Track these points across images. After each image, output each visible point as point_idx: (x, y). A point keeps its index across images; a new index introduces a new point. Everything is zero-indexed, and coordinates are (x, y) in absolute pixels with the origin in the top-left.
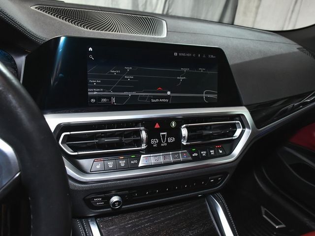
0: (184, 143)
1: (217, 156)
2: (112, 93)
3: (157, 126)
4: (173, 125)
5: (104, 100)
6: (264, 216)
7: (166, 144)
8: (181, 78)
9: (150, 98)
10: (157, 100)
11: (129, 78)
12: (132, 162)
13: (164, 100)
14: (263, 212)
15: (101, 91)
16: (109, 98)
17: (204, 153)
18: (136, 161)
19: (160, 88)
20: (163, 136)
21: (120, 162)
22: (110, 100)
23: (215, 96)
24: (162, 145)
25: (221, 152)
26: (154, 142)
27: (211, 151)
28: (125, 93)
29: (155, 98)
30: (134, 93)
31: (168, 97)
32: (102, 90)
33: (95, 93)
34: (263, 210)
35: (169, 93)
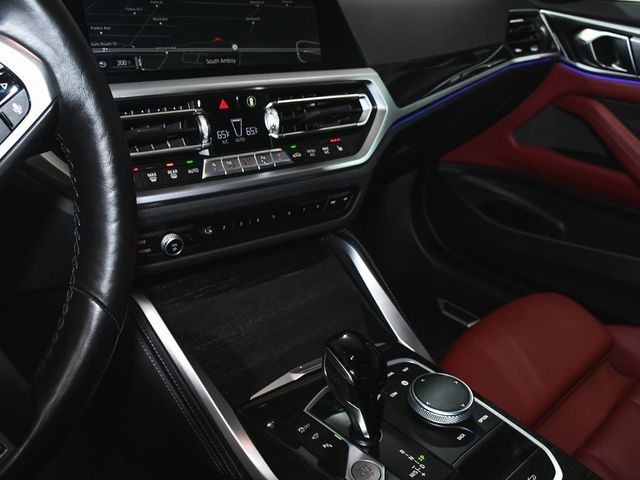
0: (275, 136)
1: (336, 156)
2: (134, 49)
3: (223, 105)
4: (252, 103)
5: (122, 63)
6: (445, 313)
7: (243, 139)
8: (253, 20)
9: (203, 57)
10: (216, 61)
11: (161, 20)
12: (190, 172)
13: (228, 61)
14: (442, 306)
15: (115, 47)
16: (130, 58)
17: (312, 152)
18: (196, 170)
19: (218, 39)
20: (237, 124)
21: (169, 172)
22: (133, 63)
23: (316, 51)
24: (237, 140)
25: (341, 149)
26: (222, 135)
27: (324, 149)
28: (157, 49)
29: (213, 56)
30: (174, 49)
31: (234, 55)
32: (115, 43)
33: (104, 50)
34: (441, 303)
35: (235, 47)
